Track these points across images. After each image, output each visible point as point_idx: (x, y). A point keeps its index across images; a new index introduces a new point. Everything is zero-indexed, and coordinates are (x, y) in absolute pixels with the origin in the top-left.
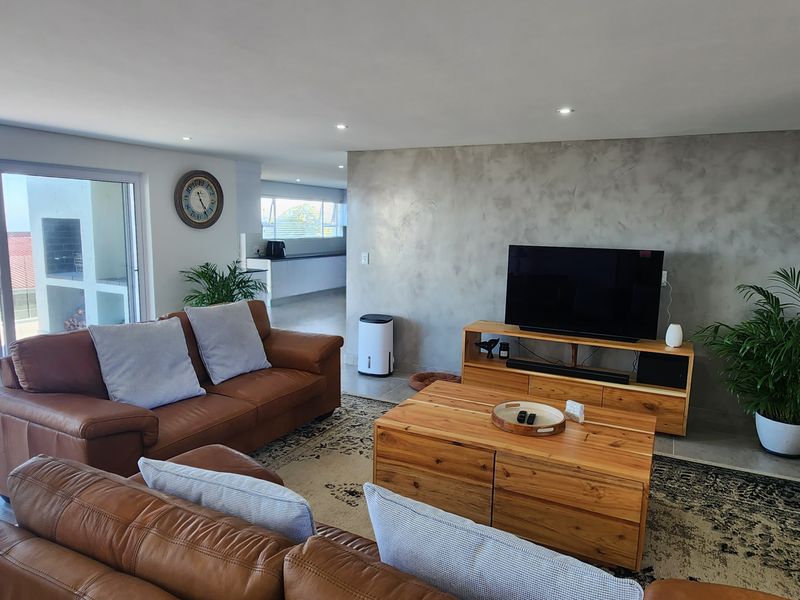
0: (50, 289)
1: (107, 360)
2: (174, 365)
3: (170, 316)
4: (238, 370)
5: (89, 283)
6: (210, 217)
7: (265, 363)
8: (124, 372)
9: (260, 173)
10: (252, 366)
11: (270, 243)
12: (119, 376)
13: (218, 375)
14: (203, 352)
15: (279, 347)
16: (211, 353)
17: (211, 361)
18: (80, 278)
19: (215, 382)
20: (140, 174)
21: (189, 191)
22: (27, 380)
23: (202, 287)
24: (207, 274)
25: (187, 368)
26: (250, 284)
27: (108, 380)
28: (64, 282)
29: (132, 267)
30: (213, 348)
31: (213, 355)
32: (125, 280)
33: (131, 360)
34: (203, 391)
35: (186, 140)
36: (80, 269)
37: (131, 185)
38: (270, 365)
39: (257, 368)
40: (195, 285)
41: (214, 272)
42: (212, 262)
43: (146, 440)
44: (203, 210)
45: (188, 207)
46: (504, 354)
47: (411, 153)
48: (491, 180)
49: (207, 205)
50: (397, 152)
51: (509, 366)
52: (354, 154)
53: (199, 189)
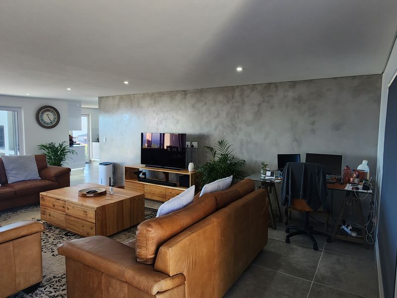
6: (54, 124)
7: (37, 177)
10: (29, 178)
13: (12, 180)
19: (9, 182)
21: (42, 114)
29: (16, 144)
30: (10, 171)
37: (16, 112)
38: (40, 178)
39: (32, 179)
44: (49, 121)
45: (42, 120)
46: (143, 176)
47: (118, 97)
48: (142, 108)
49: (52, 119)
50: (113, 97)
51: (139, 181)
52: (100, 98)
53: (48, 113)
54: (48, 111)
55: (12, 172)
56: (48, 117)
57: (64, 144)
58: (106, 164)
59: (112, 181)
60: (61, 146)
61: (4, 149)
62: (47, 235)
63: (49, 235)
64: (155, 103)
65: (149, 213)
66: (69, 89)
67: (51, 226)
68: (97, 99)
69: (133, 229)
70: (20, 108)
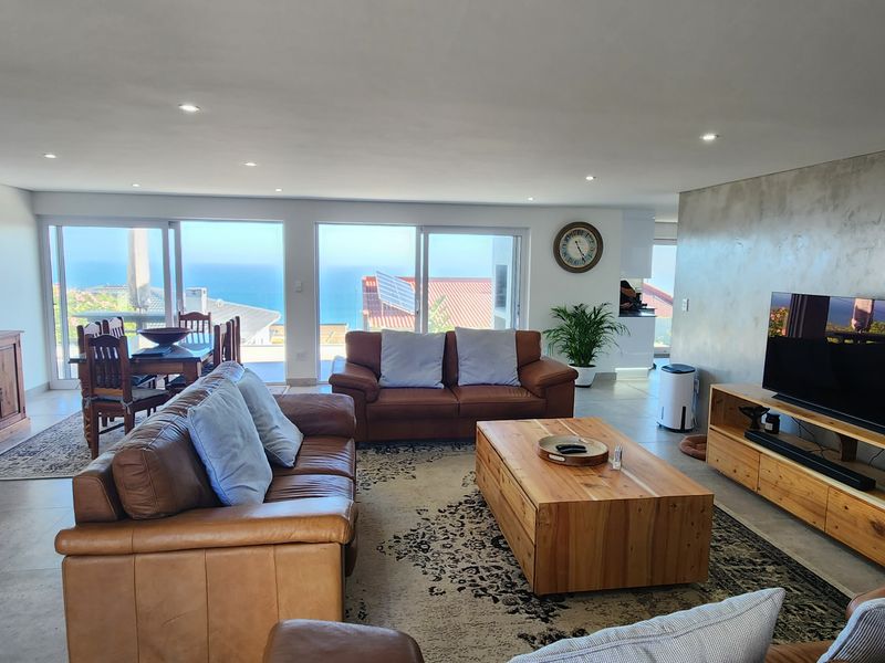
1: (385, 350)
2: (425, 363)
6: (588, 262)
7: (512, 381)
8: (391, 360)
10: (497, 380)
12: (388, 362)
19: (460, 384)
21: (566, 240)
25: (433, 368)
29: (515, 303)
30: (466, 359)
31: (465, 365)
33: (397, 353)
34: (440, 386)
37: (520, 238)
38: (519, 384)
44: (579, 257)
45: (565, 254)
46: (769, 426)
47: (726, 189)
48: (792, 214)
49: (585, 252)
50: (714, 189)
51: (748, 437)
52: (684, 194)
53: (577, 238)
54: (580, 233)
55: (468, 362)
56: (578, 248)
57: (605, 308)
58: (677, 370)
59: (689, 416)
60: (596, 312)
61: (505, 310)
62: (463, 525)
63: (468, 526)
64: (834, 196)
65: (745, 553)
66: (590, 178)
67: (485, 505)
68: (675, 199)
69: (661, 594)
70: (527, 229)
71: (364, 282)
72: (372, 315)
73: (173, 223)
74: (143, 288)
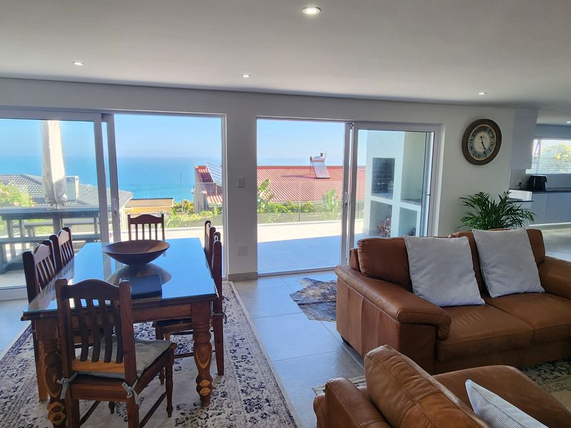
0: (372, 202)
1: (415, 262)
2: (462, 275)
3: (460, 236)
4: (514, 289)
5: (396, 201)
6: (488, 156)
7: (538, 287)
8: (425, 274)
9: (537, 118)
10: (526, 288)
11: (532, 177)
12: (422, 277)
13: (496, 290)
14: (484, 268)
15: (552, 274)
16: (491, 270)
17: (490, 277)
18: (391, 197)
19: (493, 295)
20: (439, 125)
21: (474, 136)
22: (364, 267)
23: (476, 211)
24: (481, 200)
25: (471, 280)
26: (518, 212)
27: (414, 278)
28: (381, 199)
29: (426, 193)
30: (495, 266)
31: (493, 273)
32: (419, 201)
33: (431, 266)
34: (483, 302)
35: (481, 95)
36: (391, 191)
37: (433, 133)
38: (543, 290)
39: (531, 291)
40: (470, 209)
41: (487, 199)
42: (485, 192)
43: (440, 334)
44: (483, 150)
45: (472, 148)
49: (487, 146)
53: (482, 134)
54: (484, 129)
71: (197, 169)
72: (209, 194)
73: (106, 116)
74: (59, 184)
